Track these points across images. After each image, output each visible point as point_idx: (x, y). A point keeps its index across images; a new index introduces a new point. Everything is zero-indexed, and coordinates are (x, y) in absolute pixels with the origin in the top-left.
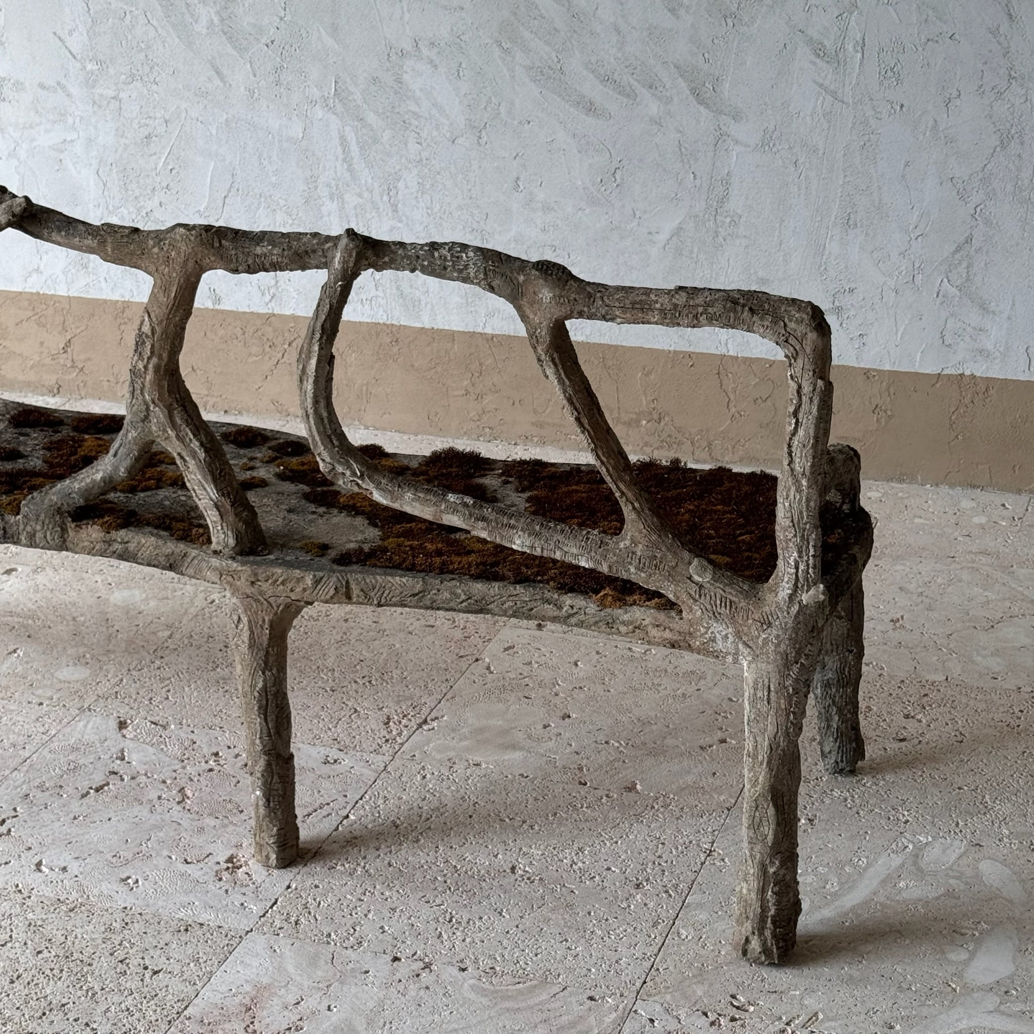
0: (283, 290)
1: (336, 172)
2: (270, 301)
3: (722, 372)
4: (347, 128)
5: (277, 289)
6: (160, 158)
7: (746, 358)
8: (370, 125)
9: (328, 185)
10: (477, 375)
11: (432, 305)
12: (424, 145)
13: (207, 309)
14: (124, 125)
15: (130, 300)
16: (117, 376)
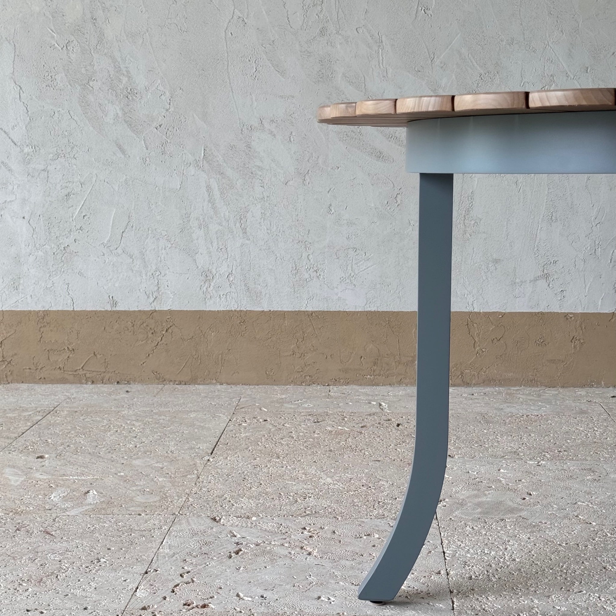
0: (163, 293)
1: (203, 210)
2: (153, 302)
3: (470, 323)
4: (212, 180)
5: (159, 292)
6: (76, 209)
7: (486, 313)
8: (228, 177)
9: (198, 219)
10: (300, 340)
11: (270, 295)
12: (265, 188)
13: (106, 311)
14: (50, 189)
15: (49, 309)
16: (36, 364)
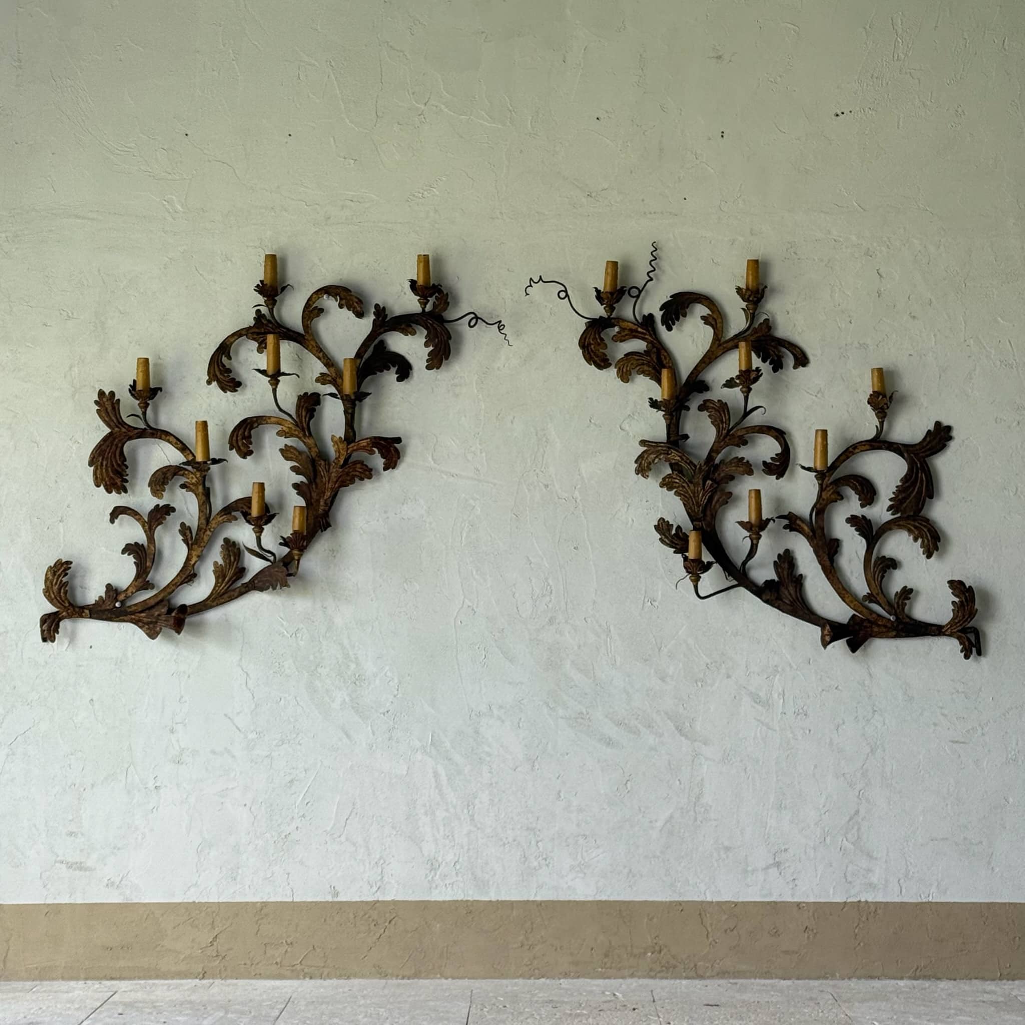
0: (386, 883)
1: (429, 796)
2: (377, 891)
3: (703, 913)
4: (439, 766)
5: (382, 882)
6: (299, 796)
7: (718, 903)
8: (455, 762)
9: (424, 805)
10: (529, 931)
11: (498, 884)
12: (494, 774)
13: (327, 902)
14: (273, 775)
15: (268, 901)
16: (252, 959)
